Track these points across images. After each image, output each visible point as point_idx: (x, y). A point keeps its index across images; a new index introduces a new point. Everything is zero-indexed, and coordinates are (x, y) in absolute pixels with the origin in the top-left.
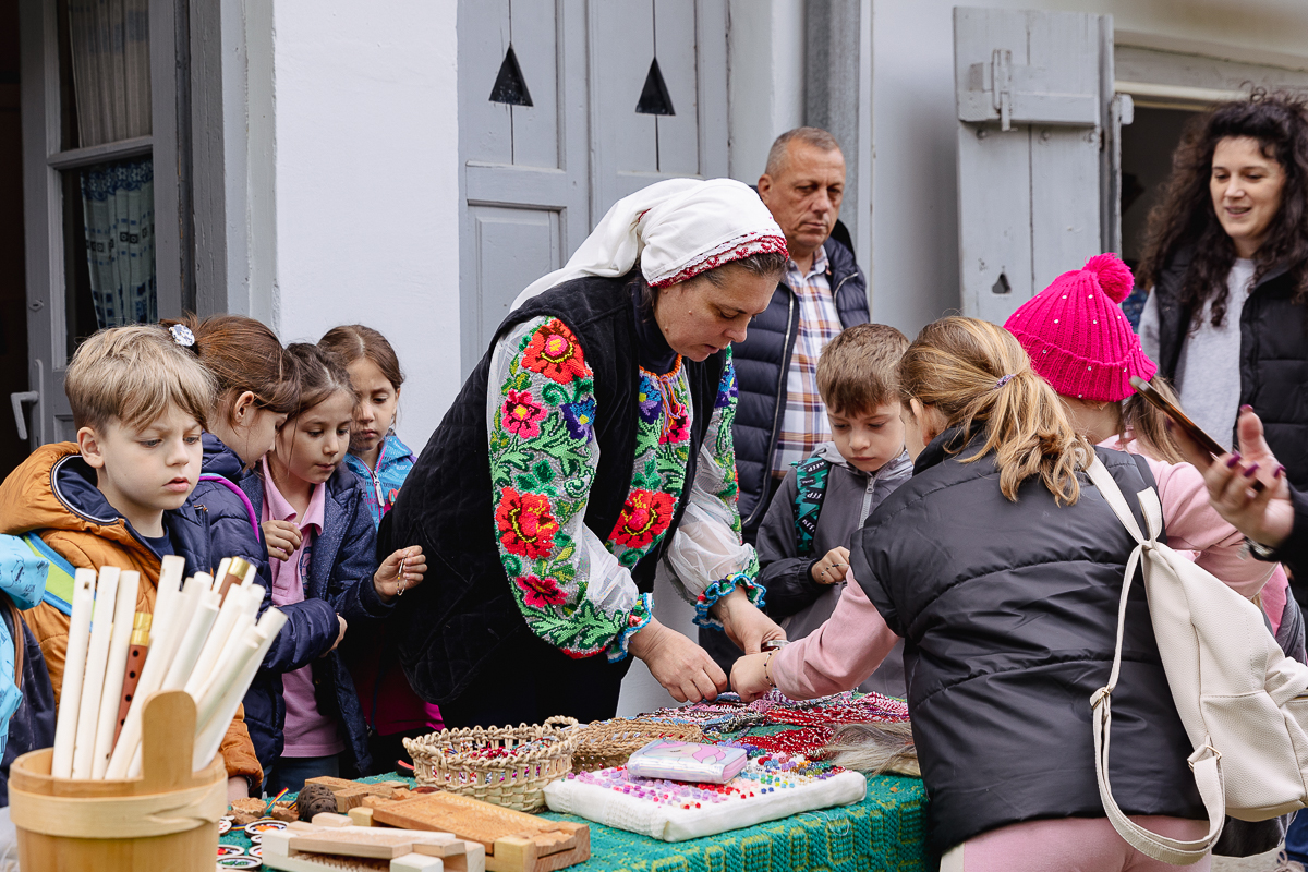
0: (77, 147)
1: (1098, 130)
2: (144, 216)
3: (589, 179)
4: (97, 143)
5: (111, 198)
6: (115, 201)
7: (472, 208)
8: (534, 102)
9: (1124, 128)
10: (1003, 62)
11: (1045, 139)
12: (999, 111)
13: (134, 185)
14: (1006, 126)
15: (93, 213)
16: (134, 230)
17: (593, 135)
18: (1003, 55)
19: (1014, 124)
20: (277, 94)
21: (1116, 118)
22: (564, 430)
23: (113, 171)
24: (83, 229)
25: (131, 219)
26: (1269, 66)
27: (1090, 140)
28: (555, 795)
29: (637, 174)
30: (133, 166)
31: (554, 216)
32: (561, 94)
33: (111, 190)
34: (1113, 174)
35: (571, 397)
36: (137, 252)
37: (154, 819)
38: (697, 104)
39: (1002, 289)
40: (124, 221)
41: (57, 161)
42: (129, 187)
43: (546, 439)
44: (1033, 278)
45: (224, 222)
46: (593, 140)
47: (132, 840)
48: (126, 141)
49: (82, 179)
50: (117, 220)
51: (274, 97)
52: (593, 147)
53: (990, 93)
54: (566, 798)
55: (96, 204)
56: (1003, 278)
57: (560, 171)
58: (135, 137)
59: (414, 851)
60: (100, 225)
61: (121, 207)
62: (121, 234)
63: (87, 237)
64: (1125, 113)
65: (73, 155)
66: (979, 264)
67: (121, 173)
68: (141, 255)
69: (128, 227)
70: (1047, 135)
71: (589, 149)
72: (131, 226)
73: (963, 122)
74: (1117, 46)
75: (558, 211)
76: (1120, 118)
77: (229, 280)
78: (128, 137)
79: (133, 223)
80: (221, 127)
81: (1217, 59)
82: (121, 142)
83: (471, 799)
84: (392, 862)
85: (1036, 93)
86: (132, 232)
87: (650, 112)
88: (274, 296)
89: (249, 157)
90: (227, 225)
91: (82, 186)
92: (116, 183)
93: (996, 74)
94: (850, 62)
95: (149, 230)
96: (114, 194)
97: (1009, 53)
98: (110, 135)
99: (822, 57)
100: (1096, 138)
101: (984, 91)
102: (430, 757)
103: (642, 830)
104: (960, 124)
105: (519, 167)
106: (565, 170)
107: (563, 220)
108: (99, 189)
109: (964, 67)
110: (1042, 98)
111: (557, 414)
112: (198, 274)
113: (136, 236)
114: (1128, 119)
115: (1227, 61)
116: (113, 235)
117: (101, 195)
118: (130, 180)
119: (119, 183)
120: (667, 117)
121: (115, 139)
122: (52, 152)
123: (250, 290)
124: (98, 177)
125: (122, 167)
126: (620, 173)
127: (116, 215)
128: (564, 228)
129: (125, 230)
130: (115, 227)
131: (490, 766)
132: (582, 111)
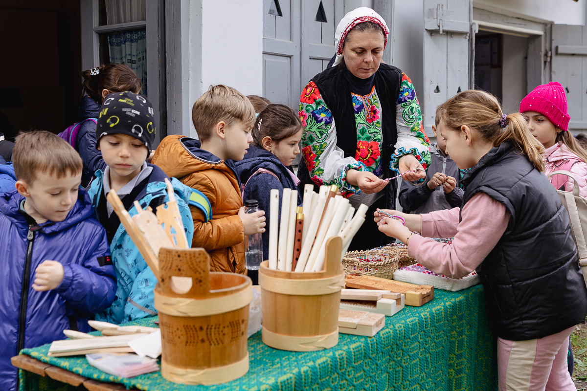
0: (107, 24)
1: (468, 35)
2: (140, 53)
3: (301, 45)
4: (116, 23)
5: (123, 46)
6: (125, 47)
7: (264, 55)
8: (283, 15)
9: (476, 34)
10: (441, 9)
11: (452, 37)
12: (439, 26)
13: (134, 40)
14: (441, 32)
15: (114, 52)
16: (134, 59)
17: (302, 28)
18: (441, 6)
19: (444, 31)
20: (203, 7)
21: (474, 31)
22: (314, 121)
23: (124, 34)
24: (109, 57)
25: (133, 54)
26: (504, 15)
27: (466, 38)
28: (398, 276)
29: (315, 44)
30: (134, 33)
31: (289, 58)
32: (292, 13)
33: (123, 42)
34: (472, 51)
35: (315, 108)
36: (135, 68)
37: (330, 287)
38: (334, 19)
39: (437, 91)
40: (129, 55)
41: (98, 30)
42: (132, 41)
43: (309, 126)
44: (447, 88)
45: (181, 56)
46: (302, 30)
47: (321, 296)
48: (131, 23)
49: (108, 37)
50: (126, 55)
51: (202, 8)
52: (302, 33)
53: (436, 20)
54: (404, 276)
55: (116, 47)
56: (437, 87)
57: (291, 42)
58: (135, 21)
59: (382, 297)
60: (117, 56)
61: (129, 49)
62: (128, 60)
63: (111, 61)
64: (476, 29)
65: (104, 28)
66: (430, 82)
67: (128, 36)
68: (137, 68)
69: (131, 57)
70: (453, 36)
71: (301, 34)
72: (133, 57)
73: (426, 30)
74: (473, 8)
75: (290, 57)
76: (475, 31)
77: (182, 79)
78: (131, 21)
79: (134, 56)
80: (180, 19)
81: (489, 11)
82: (128, 23)
83: (380, 278)
84: (377, 302)
85: (451, 20)
86: (133, 59)
87: (319, 21)
88: (200, 86)
89: (190, 31)
90: (182, 58)
91: (109, 40)
92: (126, 39)
93: (438, 13)
94: (389, 6)
95: (142, 58)
96: (125, 44)
97: (442, 5)
98: (123, 21)
99: (380, 3)
100: (468, 37)
101: (434, 19)
102: (354, 262)
103: (441, 287)
104: (425, 30)
105: (278, 40)
106: (293, 41)
107: (292, 60)
108: (117, 42)
109: (426, 10)
110: (452, 22)
111: (310, 115)
112: (168, 77)
113: (135, 61)
114: (477, 32)
115: (492, 12)
116: (124, 60)
117: (117, 44)
118: (132, 38)
119: (127, 40)
120: (324, 23)
121: (125, 22)
122: (95, 26)
123: (190, 84)
124: (116, 37)
125: (129, 33)
126: (310, 43)
127: (125, 52)
128: (292, 64)
129: (130, 58)
130: (125, 57)
131: (378, 265)
132: (299, 19)
